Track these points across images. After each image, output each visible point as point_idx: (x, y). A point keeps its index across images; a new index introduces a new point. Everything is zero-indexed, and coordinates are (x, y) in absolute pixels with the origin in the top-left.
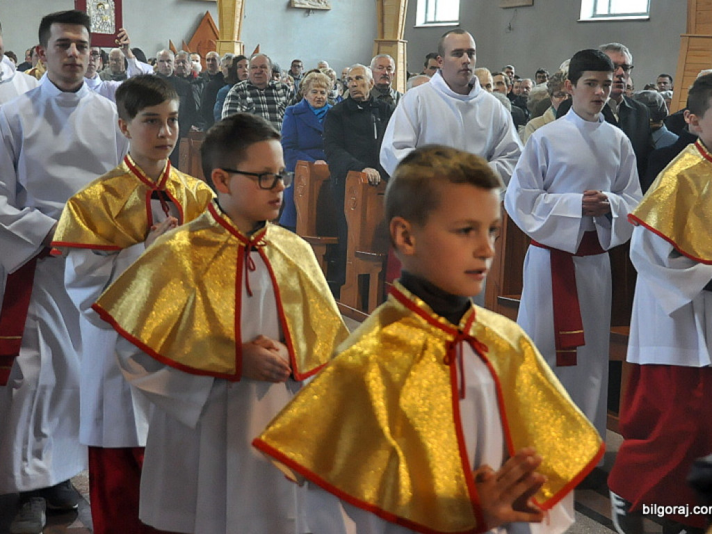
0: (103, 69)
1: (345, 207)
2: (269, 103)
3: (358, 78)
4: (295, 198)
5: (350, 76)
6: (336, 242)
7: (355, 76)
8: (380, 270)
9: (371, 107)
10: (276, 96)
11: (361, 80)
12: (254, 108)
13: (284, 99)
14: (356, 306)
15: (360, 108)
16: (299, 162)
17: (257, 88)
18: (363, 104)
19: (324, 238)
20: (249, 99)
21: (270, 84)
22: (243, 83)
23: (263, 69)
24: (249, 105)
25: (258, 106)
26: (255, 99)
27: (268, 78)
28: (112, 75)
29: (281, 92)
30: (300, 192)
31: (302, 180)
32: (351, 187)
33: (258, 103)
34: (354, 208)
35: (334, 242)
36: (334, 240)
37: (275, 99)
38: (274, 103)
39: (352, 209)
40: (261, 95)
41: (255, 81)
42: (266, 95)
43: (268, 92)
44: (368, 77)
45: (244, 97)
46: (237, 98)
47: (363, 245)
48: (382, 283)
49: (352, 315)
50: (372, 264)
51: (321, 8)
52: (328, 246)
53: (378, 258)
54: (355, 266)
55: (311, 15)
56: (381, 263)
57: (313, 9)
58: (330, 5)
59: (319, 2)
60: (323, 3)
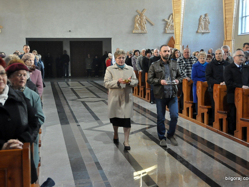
0: (139, 56)
1: (213, 96)
2: (190, 63)
3: (219, 54)
4: (197, 93)
5: (217, 53)
6: (211, 108)
7: (219, 53)
8: (226, 117)
9: (223, 63)
10: (192, 61)
11: (220, 54)
12: (186, 65)
13: (195, 61)
14: (218, 129)
15: (219, 63)
16: (198, 82)
17: (186, 59)
18: (220, 62)
19: (207, 106)
20: (184, 62)
21: (190, 57)
22: (181, 57)
23: (188, 53)
24: (185, 64)
25: (187, 65)
26: (186, 62)
27: (190, 56)
28: (143, 57)
29: (194, 59)
30: (198, 91)
31: (199, 87)
32: (215, 90)
33: (187, 63)
34: (217, 96)
35: (210, 108)
36: (210, 107)
37: (192, 62)
38: (192, 63)
39: (216, 97)
40: (188, 61)
41: (186, 57)
42: (190, 61)
43: (190, 60)
44: (223, 53)
45: (183, 62)
46: (180, 62)
47: (220, 109)
48: (227, 122)
49: (217, 132)
50: (223, 115)
51: (207, 32)
52: (208, 109)
53: (225, 113)
54: (218, 116)
55: (204, 35)
56: (226, 115)
57: (204, 33)
59: (206, 30)
60: (208, 31)
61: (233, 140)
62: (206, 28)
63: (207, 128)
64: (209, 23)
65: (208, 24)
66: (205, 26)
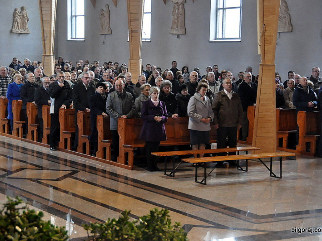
8: (36, 129)
14: (31, 139)
17: (2, 77)
19: (22, 122)
31: (15, 105)
37: (8, 81)
39: (29, 113)
47: (32, 122)
48: (37, 133)
49: (30, 142)
50: (34, 127)
51: (25, 32)
52: (23, 124)
53: (36, 126)
54: (30, 128)
55: (21, 36)
56: (36, 127)
57: (22, 33)
58: (30, 31)
59: (24, 30)
60: (26, 31)
61: (41, 146)
62: (24, 26)
63: (22, 140)
64: (28, 21)
65: (26, 21)
66: (22, 24)
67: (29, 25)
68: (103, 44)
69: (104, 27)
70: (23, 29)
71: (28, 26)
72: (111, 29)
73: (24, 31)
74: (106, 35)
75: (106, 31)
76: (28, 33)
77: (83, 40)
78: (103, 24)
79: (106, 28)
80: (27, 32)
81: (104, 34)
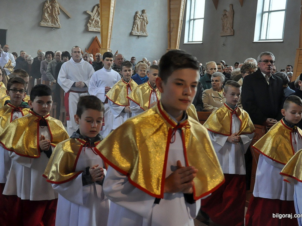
51: (144, 35)
55: (140, 38)
57: (140, 36)
58: (148, 34)
60: (145, 33)
62: (143, 29)
65: (146, 24)
66: (142, 26)
67: (148, 28)
68: (223, 46)
69: (225, 28)
70: (142, 32)
71: (146, 29)
72: (234, 30)
73: (142, 33)
74: (227, 37)
75: (229, 32)
76: (147, 36)
77: (202, 43)
78: (225, 25)
79: (227, 29)
80: (145, 35)
81: (225, 35)
